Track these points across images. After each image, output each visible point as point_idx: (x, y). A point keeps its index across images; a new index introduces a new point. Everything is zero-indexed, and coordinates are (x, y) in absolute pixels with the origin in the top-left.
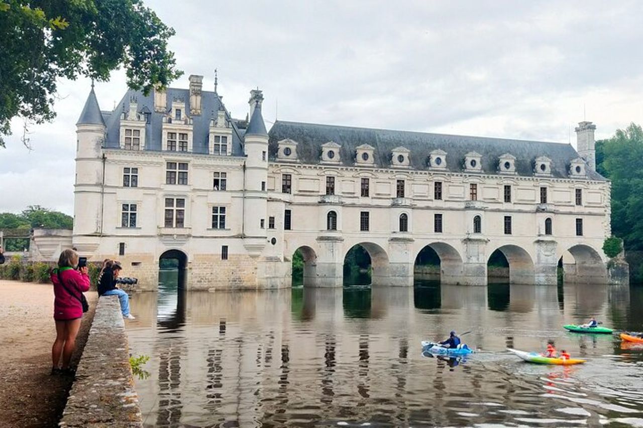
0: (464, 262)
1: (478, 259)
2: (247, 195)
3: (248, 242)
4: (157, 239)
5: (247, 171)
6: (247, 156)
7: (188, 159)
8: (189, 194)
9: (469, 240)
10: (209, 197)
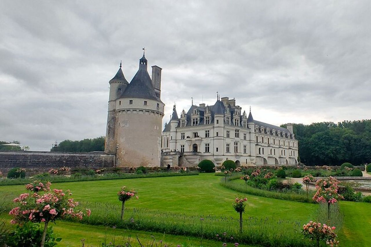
0: (279, 164)
1: (284, 163)
2: (251, 142)
3: (252, 158)
4: (234, 157)
5: (251, 134)
6: (250, 129)
7: (239, 129)
8: (240, 141)
9: (281, 157)
10: (244, 142)
